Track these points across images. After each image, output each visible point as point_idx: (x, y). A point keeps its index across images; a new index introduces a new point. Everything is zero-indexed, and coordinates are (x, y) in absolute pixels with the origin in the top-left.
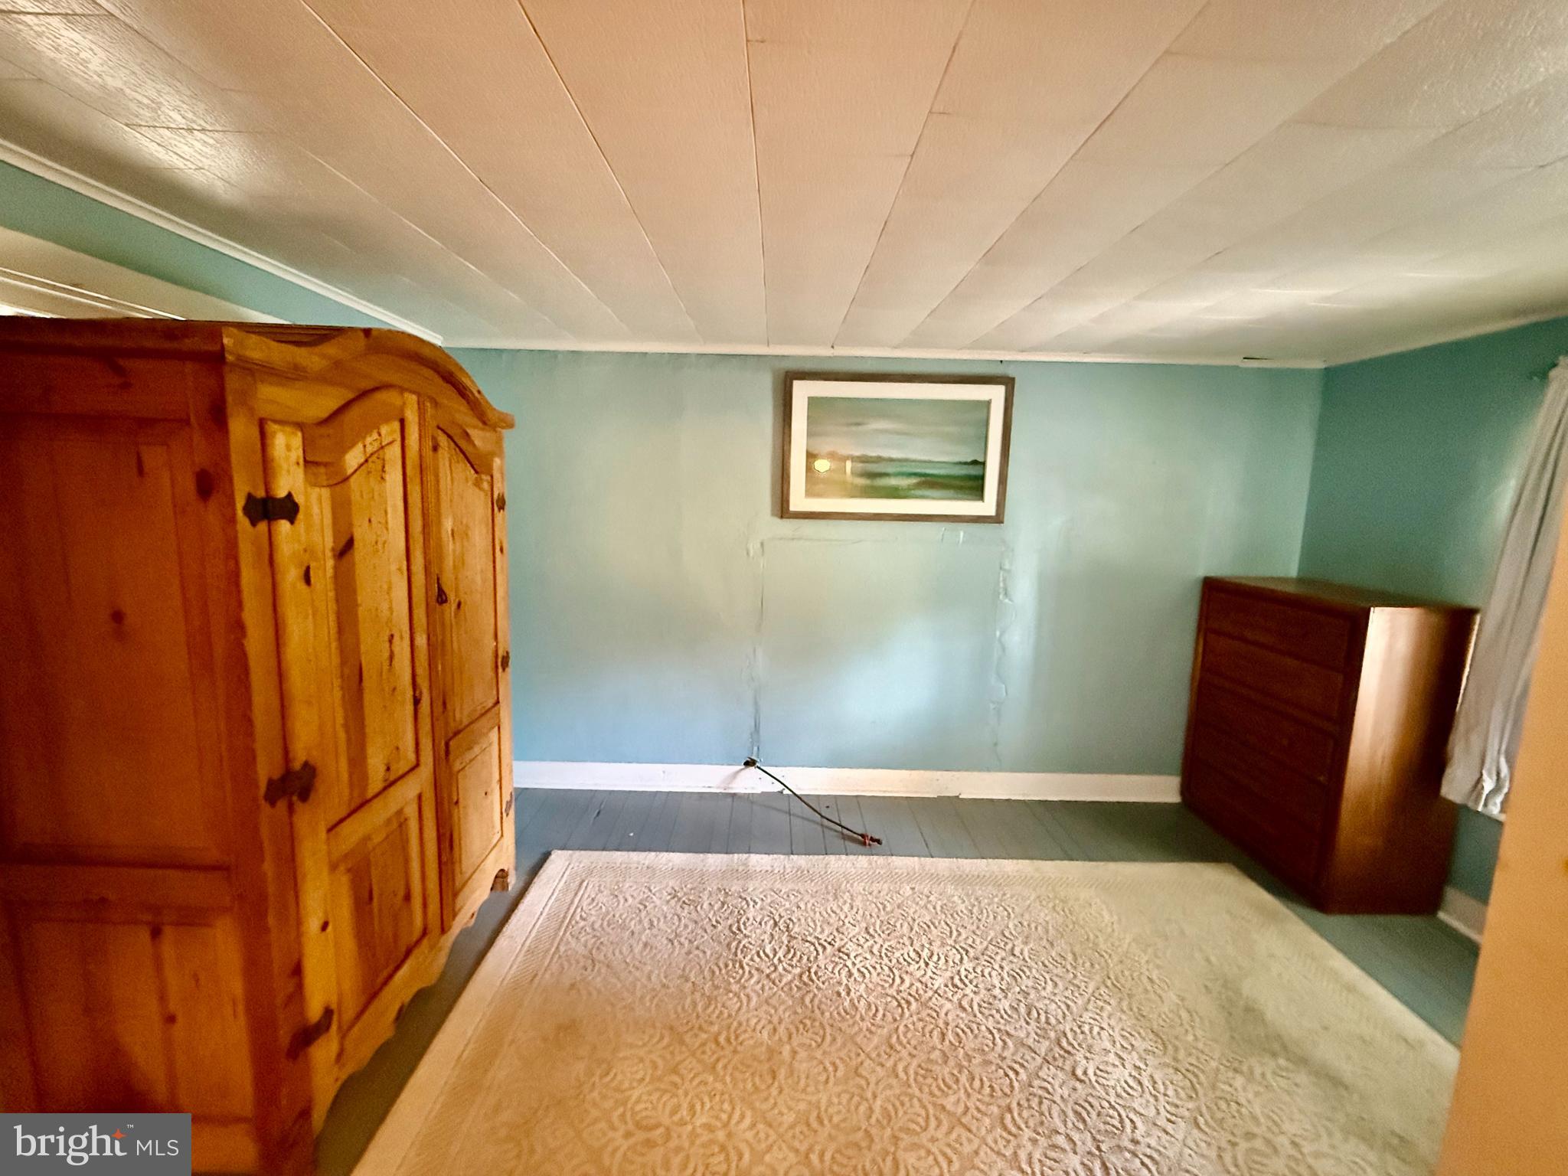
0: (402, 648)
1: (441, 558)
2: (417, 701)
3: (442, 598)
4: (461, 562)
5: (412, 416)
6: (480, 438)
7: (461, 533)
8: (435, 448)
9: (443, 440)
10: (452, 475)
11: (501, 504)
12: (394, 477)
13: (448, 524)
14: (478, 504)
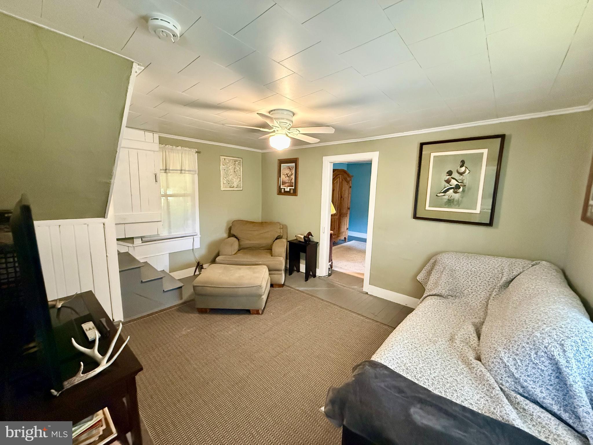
0: (337, 201)
1: (342, 193)
2: (338, 208)
3: (342, 197)
4: (344, 194)
5: (341, 177)
6: (348, 179)
7: (345, 191)
8: (343, 181)
9: (344, 179)
10: (345, 183)
11: (351, 187)
12: (338, 184)
13: (343, 189)
14: (348, 187)
